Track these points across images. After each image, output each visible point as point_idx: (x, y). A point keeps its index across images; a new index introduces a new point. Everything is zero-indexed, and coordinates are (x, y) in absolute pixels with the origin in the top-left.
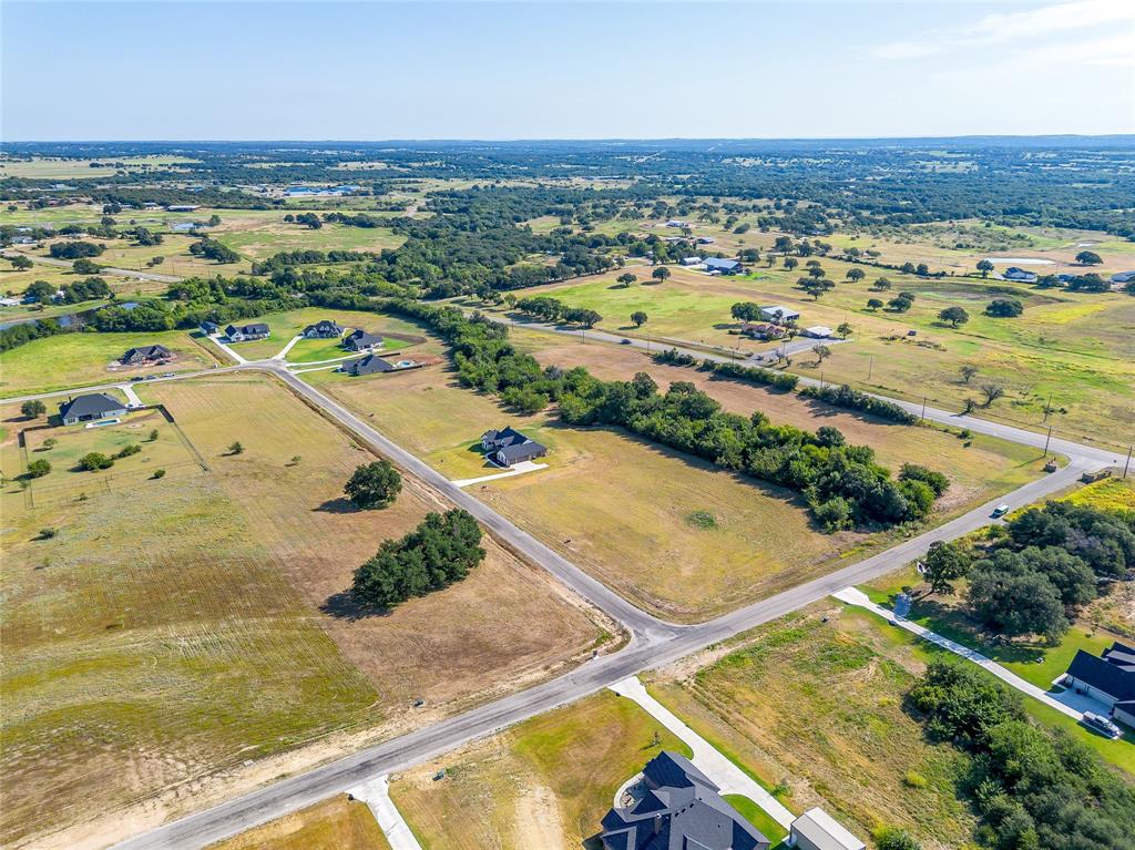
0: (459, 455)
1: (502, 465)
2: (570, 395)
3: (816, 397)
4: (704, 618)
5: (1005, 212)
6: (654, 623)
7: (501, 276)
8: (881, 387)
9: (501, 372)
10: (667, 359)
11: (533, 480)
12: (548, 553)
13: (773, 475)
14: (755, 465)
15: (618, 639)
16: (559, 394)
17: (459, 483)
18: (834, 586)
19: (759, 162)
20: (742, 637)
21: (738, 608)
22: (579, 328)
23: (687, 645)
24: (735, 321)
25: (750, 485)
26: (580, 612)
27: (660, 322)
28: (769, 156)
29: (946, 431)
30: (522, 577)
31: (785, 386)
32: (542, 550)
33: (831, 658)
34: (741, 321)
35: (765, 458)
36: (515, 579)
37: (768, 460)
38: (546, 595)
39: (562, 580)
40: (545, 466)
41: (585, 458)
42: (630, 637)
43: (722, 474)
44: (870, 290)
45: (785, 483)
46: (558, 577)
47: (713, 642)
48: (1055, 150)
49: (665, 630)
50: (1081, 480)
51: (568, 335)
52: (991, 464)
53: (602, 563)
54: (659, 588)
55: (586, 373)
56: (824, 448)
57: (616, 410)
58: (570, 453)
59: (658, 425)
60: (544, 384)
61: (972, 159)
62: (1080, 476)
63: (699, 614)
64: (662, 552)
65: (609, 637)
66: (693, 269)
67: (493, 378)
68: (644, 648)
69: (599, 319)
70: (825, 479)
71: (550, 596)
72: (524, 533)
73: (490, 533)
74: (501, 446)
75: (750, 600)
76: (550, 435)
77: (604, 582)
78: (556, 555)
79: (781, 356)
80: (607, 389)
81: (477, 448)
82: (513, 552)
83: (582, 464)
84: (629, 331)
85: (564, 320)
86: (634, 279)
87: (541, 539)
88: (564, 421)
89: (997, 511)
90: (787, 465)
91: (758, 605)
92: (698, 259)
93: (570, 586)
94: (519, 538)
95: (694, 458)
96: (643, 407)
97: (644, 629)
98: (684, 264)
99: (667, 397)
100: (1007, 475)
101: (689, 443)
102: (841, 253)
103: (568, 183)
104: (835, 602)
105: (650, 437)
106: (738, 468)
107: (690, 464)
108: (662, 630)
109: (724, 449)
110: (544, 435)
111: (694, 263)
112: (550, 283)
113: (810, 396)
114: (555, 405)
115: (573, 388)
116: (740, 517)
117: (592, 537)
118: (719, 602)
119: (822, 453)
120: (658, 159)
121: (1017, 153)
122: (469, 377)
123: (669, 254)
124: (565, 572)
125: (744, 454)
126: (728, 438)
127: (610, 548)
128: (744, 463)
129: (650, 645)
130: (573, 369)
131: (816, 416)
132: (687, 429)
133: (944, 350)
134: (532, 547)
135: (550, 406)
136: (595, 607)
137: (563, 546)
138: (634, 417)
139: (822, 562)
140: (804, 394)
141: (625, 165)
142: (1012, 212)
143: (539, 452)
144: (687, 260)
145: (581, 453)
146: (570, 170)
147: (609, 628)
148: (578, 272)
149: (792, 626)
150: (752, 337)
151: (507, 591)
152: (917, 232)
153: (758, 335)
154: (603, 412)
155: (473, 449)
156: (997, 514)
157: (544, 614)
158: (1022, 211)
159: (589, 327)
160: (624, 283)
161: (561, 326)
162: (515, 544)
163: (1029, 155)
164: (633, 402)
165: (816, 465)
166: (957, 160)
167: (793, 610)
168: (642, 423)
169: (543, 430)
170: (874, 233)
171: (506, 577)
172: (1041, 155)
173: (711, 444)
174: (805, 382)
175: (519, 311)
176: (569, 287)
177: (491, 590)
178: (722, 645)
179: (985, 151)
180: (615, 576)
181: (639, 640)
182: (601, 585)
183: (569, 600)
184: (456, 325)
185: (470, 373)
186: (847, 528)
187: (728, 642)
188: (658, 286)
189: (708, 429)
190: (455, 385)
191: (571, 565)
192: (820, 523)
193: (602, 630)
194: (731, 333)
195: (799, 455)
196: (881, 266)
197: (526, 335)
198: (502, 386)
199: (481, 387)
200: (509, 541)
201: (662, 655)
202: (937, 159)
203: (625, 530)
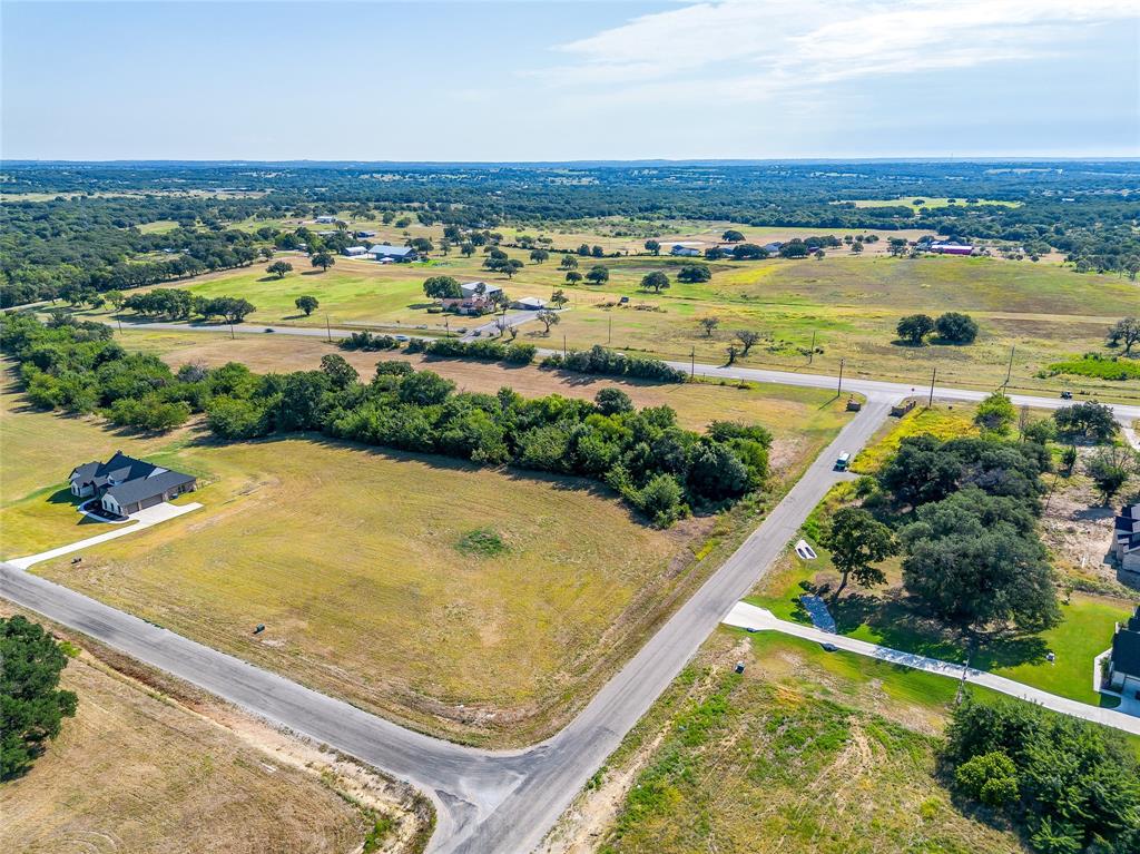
0: (27, 514)
1: (113, 516)
2: (223, 399)
3: (561, 367)
4: (555, 722)
5: (641, 210)
6: (469, 760)
7: (98, 273)
8: (627, 349)
9: (104, 380)
10: (360, 343)
11: (177, 532)
12: (220, 664)
13: (558, 462)
14: (529, 451)
15: (410, 825)
16: (207, 399)
17: (19, 564)
18: (718, 606)
19: (397, 177)
20: (634, 741)
21: (600, 685)
22: (224, 323)
23: (551, 793)
24: (431, 300)
25: (530, 478)
26: (311, 780)
27: (334, 308)
28: (407, 172)
29: (723, 384)
30: (169, 732)
31: (521, 359)
32: (209, 660)
33: (793, 740)
34: (437, 300)
35: (540, 441)
36: (154, 737)
37: (545, 443)
38: (230, 759)
39: (262, 714)
40: (195, 506)
41: (265, 483)
42: (432, 813)
43: (483, 472)
44: (559, 269)
45: (577, 469)
46: (250, 709)
47: (591, 771)
48: (655, 169)
49: (495, 771)
50: (891, 415)
51: (209, 332)
52: (793, 413)
53: (335, 658)
54: (454, 682)
55: (244, 370)
56: (614, 415)
57: (305, 410)
58: (238, 481)
59: (373, 420)
60: (178, 389)
61: (591, 176)
62: (889, 411)
63: (542, 716)
64: (437, 612)
65: (388, 825)
66: (358, 259)
67: (90, 390)
68: (469, 831)
69: (251, 309)
70: (630, 454)
71: (239, 762)
72: (167, 633)
73: (92, 647)
74: (106, 486)
75: (614, 662)
76: (196, 458)
77: (348, 696)
78: (239, 663)
79: (501, 328)
80: (282, 381)
81: (62, 497)
82: (146, 677)
83: (261, 493)
84: (295, 321)
85: (201, 316)
86: (289, 268)
87: (202, 637)
88: (221, 435)
89: (839, 462)
90: (573, 443)
91: (631, 667)
92: (362, 248)
93: (278, 722)
94: (157, 646)
95: (438, 457)
96: (344, 398)
97: (454, 783)
98: (348, 254)
99: (376, 382)
100: (815, 421)
101: (425, 437)
102: (514, 242)
103: (184, 194)
104: (736, 633)
105: (363, 439)
106: (504, 461)
107: (435, 465)
108: (491, 771)
109: (479, 438)
110: (187, 459)
111: (359, 253)
112: (176, 280)
113: (554, 366)
114: (202, 416)
115: (227, 390)
116: (532, 529)
117: (303, 611)
118: (566, 679)
119: (614, 422)
120: (289, 175)
121: (626, 171)
122: (46, 394)
123: (326, 245)
124: (262, 695)
125: (508, 439)
126: (479, 422)
127: (343, 623)
128: (511, 452)
129: (479, 819)
130: (223, 365)
131: (573, 386)
132: (418, 419)
133: (665, 312)
134: (183, 658)
135: (194, 419)
136: (342, 758)
137: (248, 642)
138: (333, 413)
139: (678, 572)
140: (546, 365)
141: (250, 179)
142: (647, 210)
143: (182, 486)
144: (349, 249)
145: (255, 477)
146: (183, 184)
147: (383, 802)
148: (212, 267)
149: (699, 693)
150: (458, 313)
151: (134, 775)
152: (575, 225)
153: (465, 310)
154: (283, 413)
155: (57, 499)
156: (840, 466)
157: (233, 811)
158: (653, 208)
159: (239, 321)
160: (276, 274)
161: (198, 322)
162: (148, 660)
163: (636, 172)
164: (326, 396)
165: (610, 438)
166: (580, 177)
167: (684, 664)
168: (348, 421)
169: (185, 454)
170: (536, 226)
171: (133, 738)
172: (646, 172)
173: (458, 434)
174: (543, 353)
175: (129, 311)
176: (202, 282)
177: (95, 784)
178: (612, 772)
179: (599, 170)
180: (368, 679)
181: (454, 813)
182: (343, 705)
183: (284, 758)
184: (23, 332)
185: (48, 388)
186: (682, 515)
187: (617, 759)
188: (322, 275)
189: (447, 416)
190: (24, 409)
191: (273, 677)
192: (647, 514)
193: (369, 812)
194: (430, 312)
195: (586, 429)
196: (556, 251)
197: (143, 337)
198: (106, 401)
199: (69, 405)
200: (134, 655)
201: (512, 834)
202: (562, 176)
203: (360, 584)
